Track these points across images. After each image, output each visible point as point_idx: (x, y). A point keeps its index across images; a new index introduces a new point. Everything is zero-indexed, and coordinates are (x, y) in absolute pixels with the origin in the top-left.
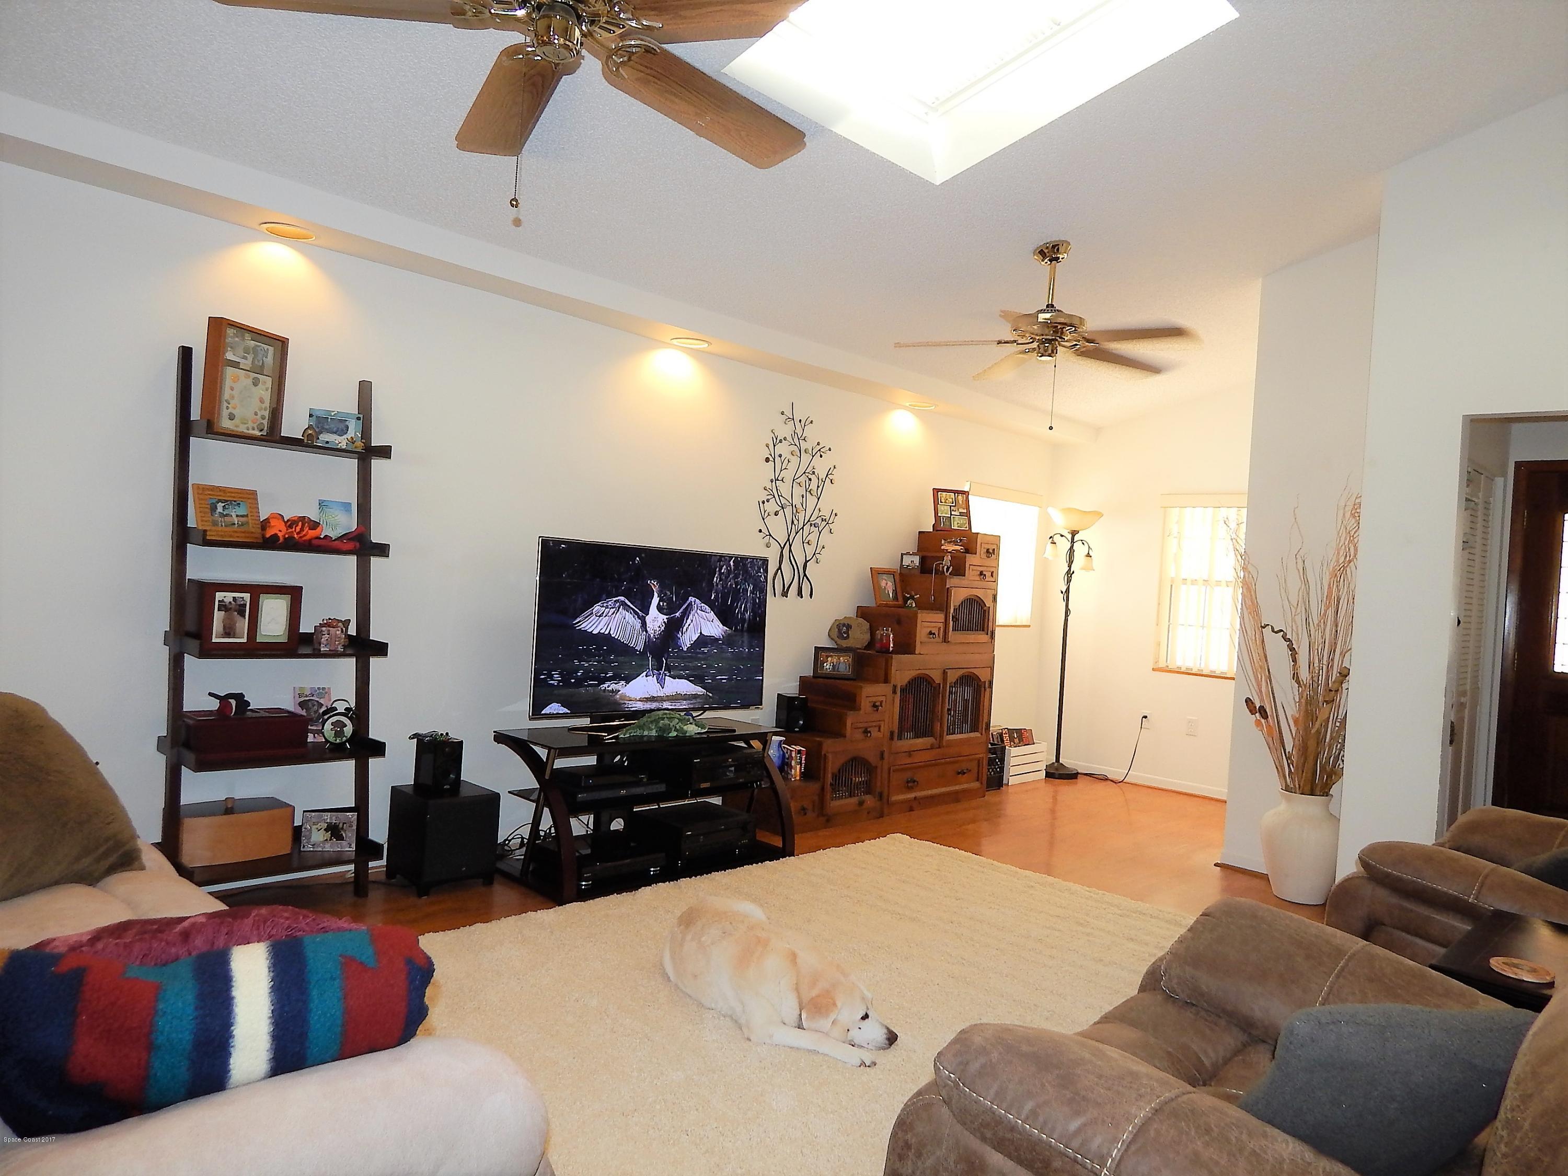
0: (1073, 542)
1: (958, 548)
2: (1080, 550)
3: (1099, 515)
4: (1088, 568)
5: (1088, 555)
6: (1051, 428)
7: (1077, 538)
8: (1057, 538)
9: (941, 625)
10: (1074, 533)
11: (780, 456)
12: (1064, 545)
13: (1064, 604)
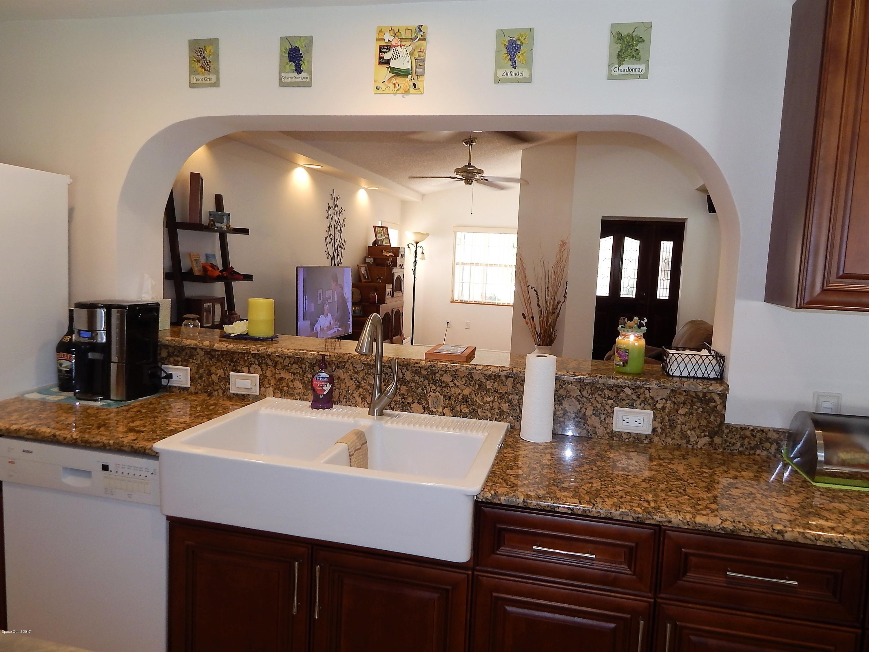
0: (416, 247)
1: (392, 254)
2: (419, 251)
3: (428, 235)
4: (423, 259)
5: (423, 253)
6: (472, 214)
7: (418, 245)
8: (410, 246)
9: (391, 290)
10: (417, 243)
11: (331, 215)
12: (413, 249)
13: (414, 276)
